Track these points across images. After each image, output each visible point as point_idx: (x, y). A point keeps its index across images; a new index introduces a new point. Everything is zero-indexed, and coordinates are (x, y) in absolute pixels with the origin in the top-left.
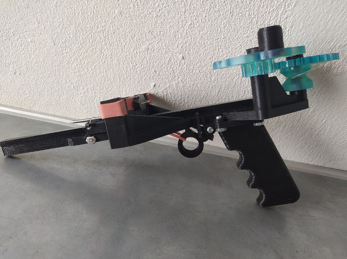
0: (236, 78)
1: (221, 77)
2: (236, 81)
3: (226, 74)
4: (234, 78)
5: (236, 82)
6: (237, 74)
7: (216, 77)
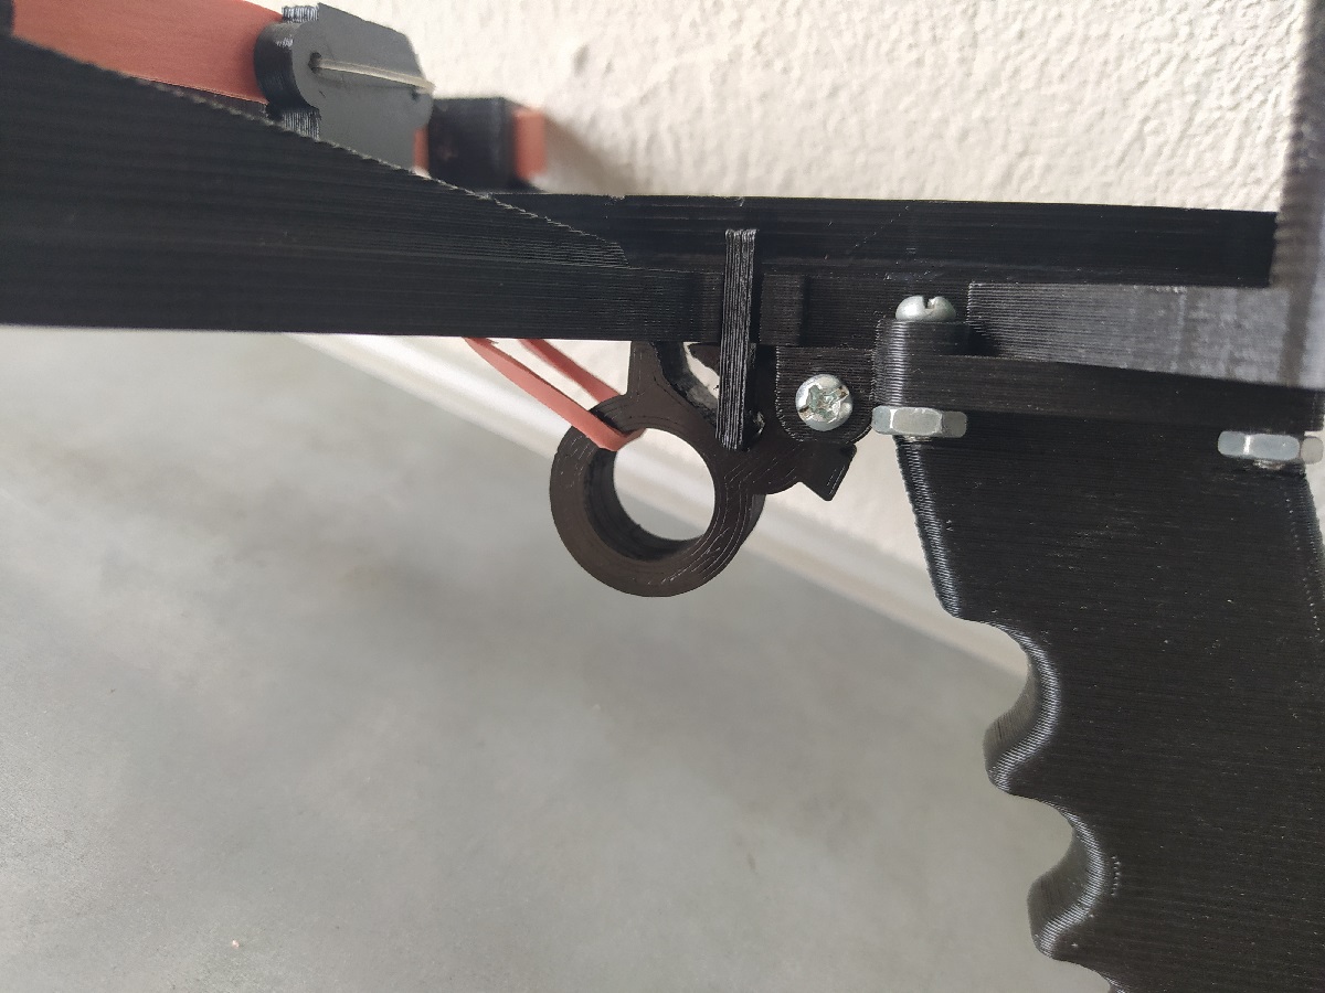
0: (1151, 92)
1: (1046, 61)
2: (1146, 120)
3: (1086, 39)
4: (1141, 84)
5: (1148, 128)
6: (1169, 60)
7: (1007, 58)
